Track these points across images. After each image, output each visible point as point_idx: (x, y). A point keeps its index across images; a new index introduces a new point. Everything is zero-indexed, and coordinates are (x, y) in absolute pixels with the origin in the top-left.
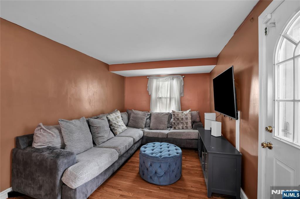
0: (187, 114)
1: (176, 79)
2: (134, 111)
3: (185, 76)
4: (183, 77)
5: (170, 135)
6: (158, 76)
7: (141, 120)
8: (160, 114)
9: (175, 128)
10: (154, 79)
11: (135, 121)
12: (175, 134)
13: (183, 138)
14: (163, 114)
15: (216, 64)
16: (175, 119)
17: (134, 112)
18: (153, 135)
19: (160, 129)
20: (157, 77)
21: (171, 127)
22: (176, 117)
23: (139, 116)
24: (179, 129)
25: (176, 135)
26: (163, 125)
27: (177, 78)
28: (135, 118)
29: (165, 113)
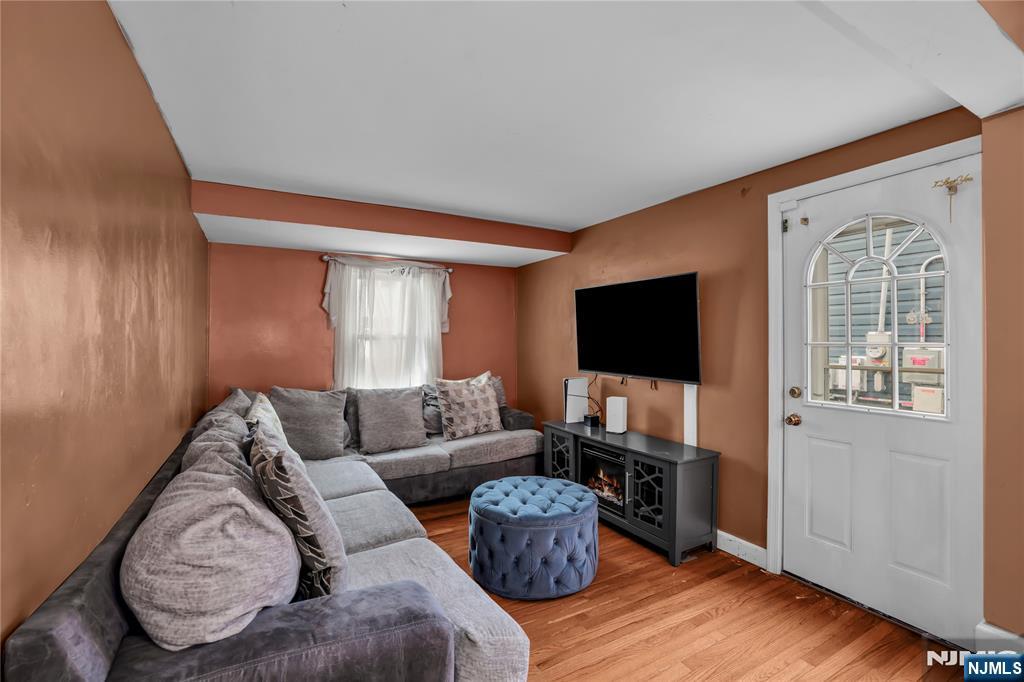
0: (484, 386)
1: (430, 275)
2: (285, 394)
3: (455, 270)
4: (450, 270)
5: (459, 458)
6: (367, 260)
7: (327, 424)
8: (392, 395)
9: (453, 436)
10: (352, 265)
11: (303, 430)
12: (475, 451)
13: (496, 459)
14: (403, 395)
15: (570, 251)
16: (453, 406)
17: (286, 397)
18: (404, 469)
19: (404, 448)
20: (366, 263)
21: (440, 434)
22: (453, 402)
23: (317, 409)
24: (466, 436)
25: (478, 453)
26: (413, 432)
27: (433, 273)
28: (297, 419)
29: (409, 389)
